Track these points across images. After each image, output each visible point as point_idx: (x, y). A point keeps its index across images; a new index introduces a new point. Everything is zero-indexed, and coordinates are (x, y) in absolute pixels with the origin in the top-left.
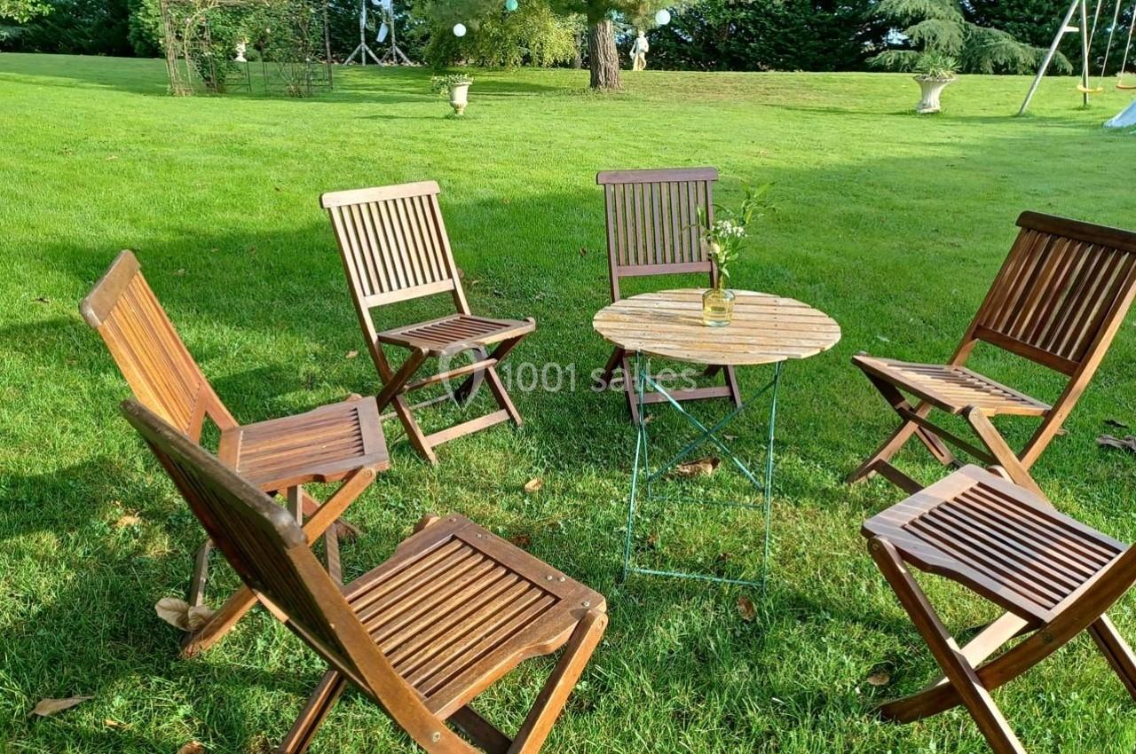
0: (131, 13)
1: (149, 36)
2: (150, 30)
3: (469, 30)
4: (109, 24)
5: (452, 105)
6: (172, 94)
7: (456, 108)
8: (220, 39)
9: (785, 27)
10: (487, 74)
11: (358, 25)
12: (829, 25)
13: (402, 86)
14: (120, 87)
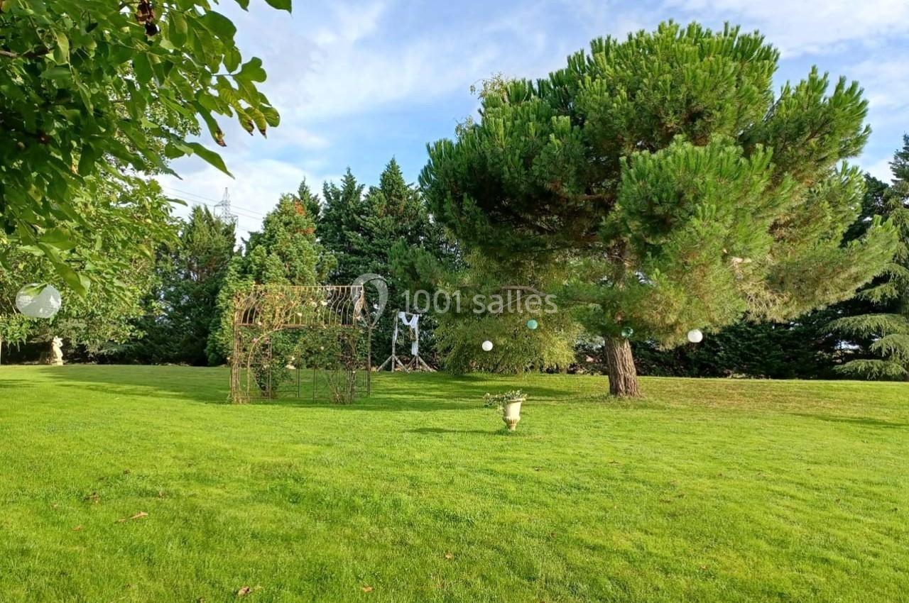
0: (210, 332)
1: (221, 349)
2: (223, 345)
3: (495, 346)
4: (192, 341)
5: (505, 420)
6: (230, 402)
7: (509, 424)
8: (279, 354)
9: (749, 339)
10: (500, 378)
11: (390, 341)
12: (789, 339)
13: (429, 390)
14: (187, 394)
